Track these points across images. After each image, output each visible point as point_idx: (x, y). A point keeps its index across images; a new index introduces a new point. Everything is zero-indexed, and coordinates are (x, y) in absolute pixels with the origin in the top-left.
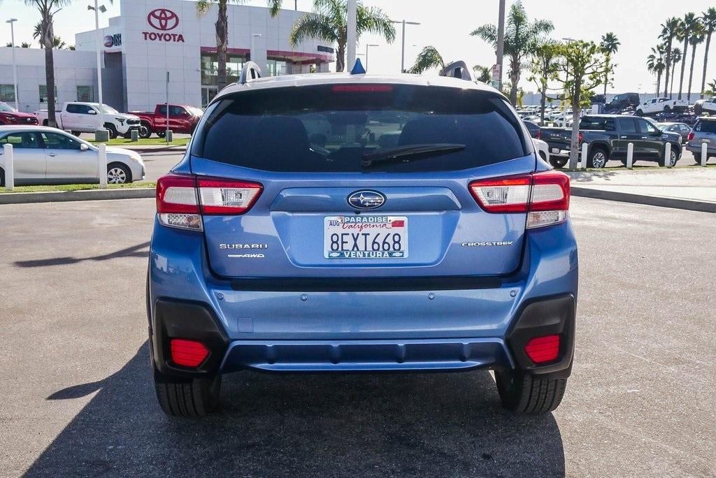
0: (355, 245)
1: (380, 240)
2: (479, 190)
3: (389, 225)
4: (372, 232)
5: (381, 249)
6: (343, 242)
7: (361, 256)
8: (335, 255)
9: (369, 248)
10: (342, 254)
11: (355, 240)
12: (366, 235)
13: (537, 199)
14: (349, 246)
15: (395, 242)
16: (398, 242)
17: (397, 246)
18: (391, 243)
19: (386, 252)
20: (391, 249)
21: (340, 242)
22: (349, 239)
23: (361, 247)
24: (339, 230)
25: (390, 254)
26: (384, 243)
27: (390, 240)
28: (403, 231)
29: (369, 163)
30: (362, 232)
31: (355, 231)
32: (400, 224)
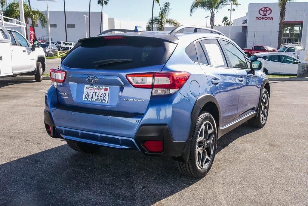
0: (92, 96)
1: (99, 95)
2: (130, 78)
3: (103, 90)
4: (98, 92)
5: (99, 99)
6: (89, 95)
7: (93, 101)
8: (86, 99)
9: (96, 98)
10: (88, 100)
11: (92, 94)
12: (96, 93)
13: (156, 83)
14: (90, 97)
15: (104, 96)
16: (105, 97)
17: (104, 98)
18: (103, 97)
19: (100, 100)
20: (103, 99)
21: (88, 95)
22: (91, 94)
23: (94, 98)
24: (88, 90)
25: (102, 101)
26: (101, 96)
27: (102, 96)
28: (107, 92)
29: (97, 65)
30: (95, 92)
31: (93, 91)
32: (106, 90)
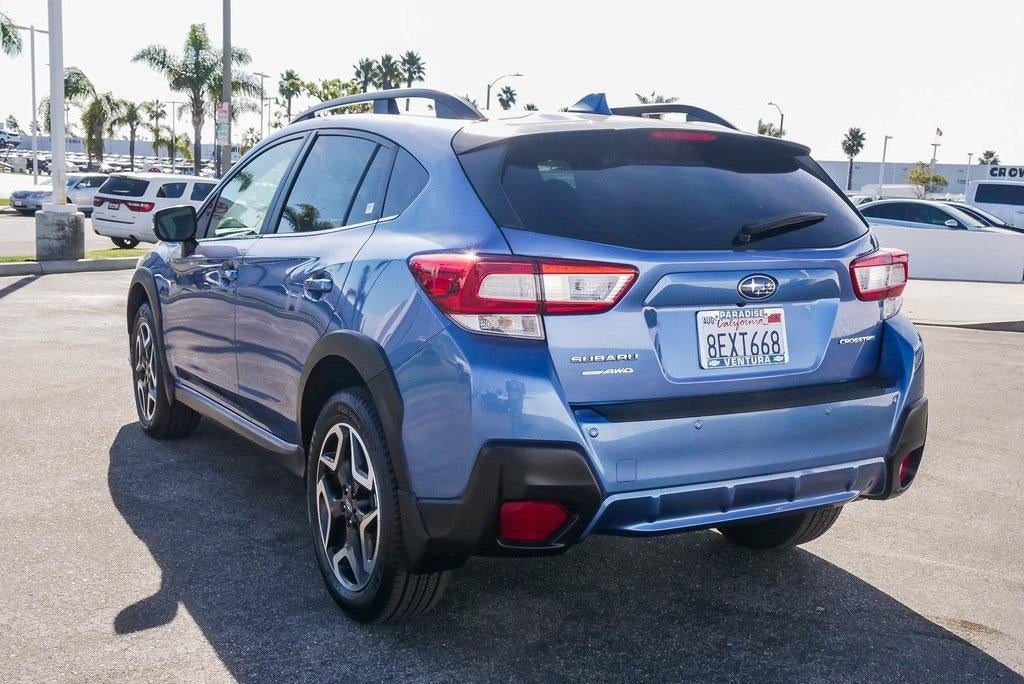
0: (734, 349)
1: (758, 341)
3: (765, 321)
4: (750, 329)
5: (760, 353)
6: (720, 346)
7: (743, 363)
8: (715, 363)
9: (749, 352)
10: (722, 363)
11: (733, 341)
12: (743, 334)
14: (726, 351)
15: (774, 343)
16: (777, 343)
17: (776, 347)
18: (770, 343)
19: (767, 357)
20: (771, 353)
21: (717, 346)
22: (726, 341)
23: (740, 352)
24: (715, 330)
25: (772, 358)
26: (763, 344)
27: (768, 340)
28: (781, 327)
30: (739, 331)
31: (732, 330)
32: (775, 318)
